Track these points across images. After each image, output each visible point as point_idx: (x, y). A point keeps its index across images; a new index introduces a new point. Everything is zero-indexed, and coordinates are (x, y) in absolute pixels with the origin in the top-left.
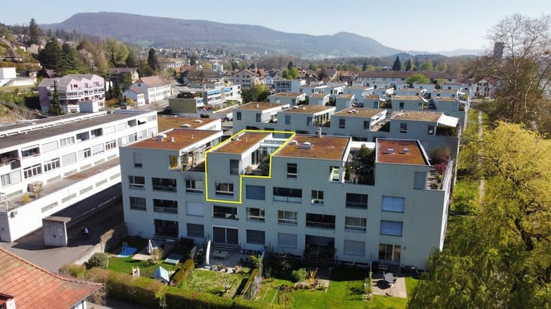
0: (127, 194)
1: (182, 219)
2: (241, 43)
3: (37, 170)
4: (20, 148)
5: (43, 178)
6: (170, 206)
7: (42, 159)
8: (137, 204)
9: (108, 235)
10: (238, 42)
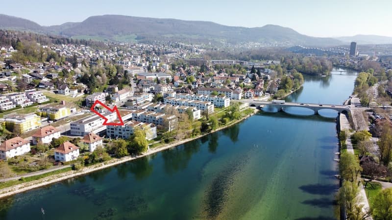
0: (107, 130)
1: (115, 134)
2: (196, 34)
3: (93, 126)
4: (91, 123)
5: (94, 128)
6: (113, 132)
7: (94, 124)
8: (109, 132)
9: (104, 136)
10: (194, 34)
